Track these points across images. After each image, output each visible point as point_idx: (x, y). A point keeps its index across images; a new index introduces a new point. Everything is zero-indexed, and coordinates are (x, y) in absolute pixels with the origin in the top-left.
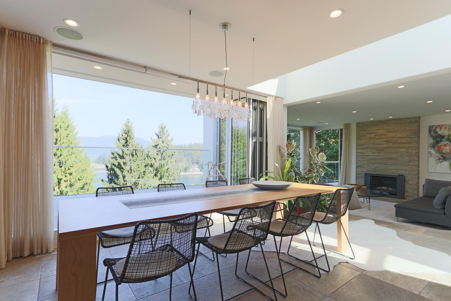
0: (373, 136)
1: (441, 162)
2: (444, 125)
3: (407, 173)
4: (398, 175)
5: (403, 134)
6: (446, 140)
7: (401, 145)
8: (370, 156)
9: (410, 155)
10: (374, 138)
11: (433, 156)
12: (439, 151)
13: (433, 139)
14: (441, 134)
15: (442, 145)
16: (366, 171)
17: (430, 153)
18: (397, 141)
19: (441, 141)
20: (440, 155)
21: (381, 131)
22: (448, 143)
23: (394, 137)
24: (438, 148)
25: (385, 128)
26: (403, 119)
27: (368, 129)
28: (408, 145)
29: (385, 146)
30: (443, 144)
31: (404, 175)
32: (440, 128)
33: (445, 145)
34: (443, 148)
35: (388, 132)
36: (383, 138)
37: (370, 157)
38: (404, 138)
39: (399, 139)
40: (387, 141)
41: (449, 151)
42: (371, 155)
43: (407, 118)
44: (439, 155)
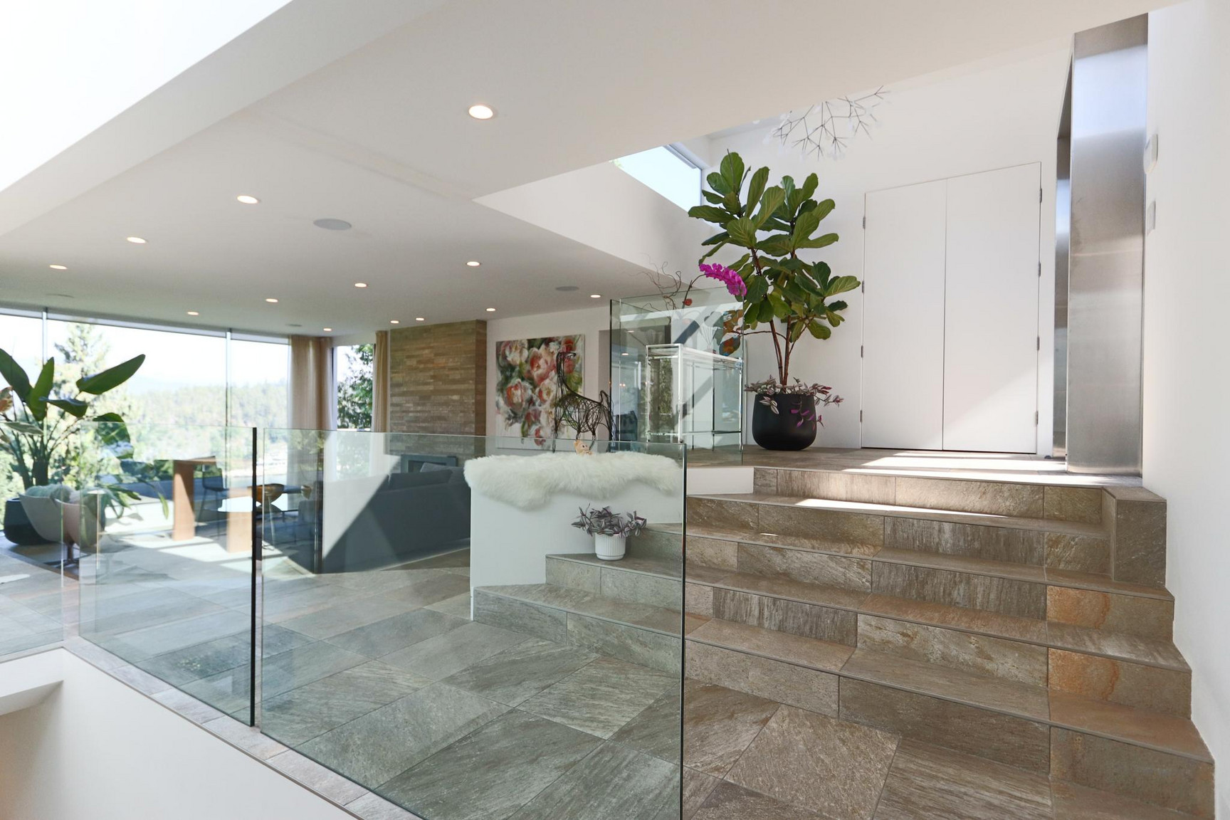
0: (413, 362)
1: (511, 425)
2: (514, 341)
3: (461, 450)
4: (449, 457)
5: (456, 360)
6: (517, 374)
7: (454, 387)
8: (411, 412)
9: (466, 410)
10: (416, 369)
11: (501, 411)
12: (509, 401)
13: (502, 372)
14: (512, 363)
15: (512, 387)
16: (404, 448)
17: (497, 404)
18: (448, 376)
19: (511, 377)
20: (510, 408)
21: (427, 351)
22: (519, 383)
23: (444, 368)
24: (508, 394)
25: (432, 345)
26: (457, 323)
27: (408, 347)
28: (462, 387)
29: (431, 388)
30: (514, 385)
31: (457, 456)
32: (511, 348)
33: (516, 387)
34: (513, 394)
35: (436, 355)
36: (430, 369)
37: (411, 414)
38: (457, 369)
39: (452, 372)
40: (433, 377)
41: (520, 401)
42: (412, 409)
43: (463, 323)
44: (508, 409)
